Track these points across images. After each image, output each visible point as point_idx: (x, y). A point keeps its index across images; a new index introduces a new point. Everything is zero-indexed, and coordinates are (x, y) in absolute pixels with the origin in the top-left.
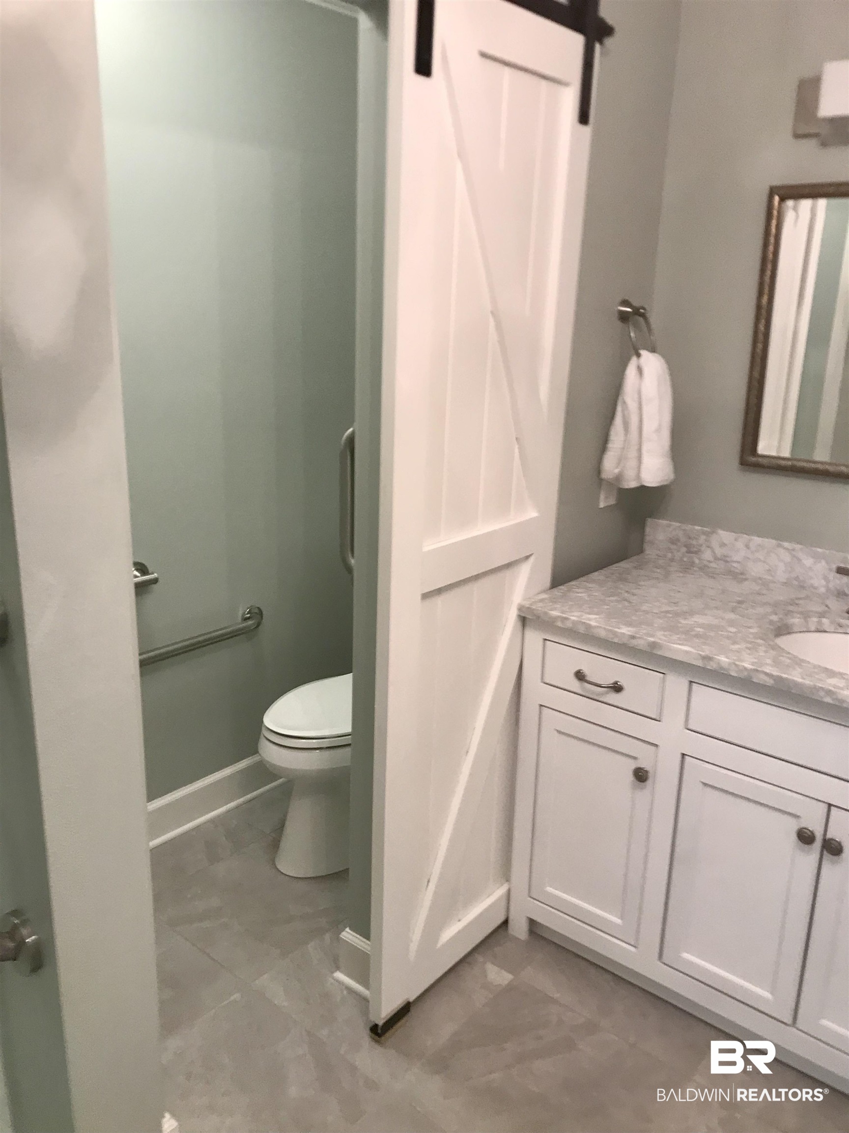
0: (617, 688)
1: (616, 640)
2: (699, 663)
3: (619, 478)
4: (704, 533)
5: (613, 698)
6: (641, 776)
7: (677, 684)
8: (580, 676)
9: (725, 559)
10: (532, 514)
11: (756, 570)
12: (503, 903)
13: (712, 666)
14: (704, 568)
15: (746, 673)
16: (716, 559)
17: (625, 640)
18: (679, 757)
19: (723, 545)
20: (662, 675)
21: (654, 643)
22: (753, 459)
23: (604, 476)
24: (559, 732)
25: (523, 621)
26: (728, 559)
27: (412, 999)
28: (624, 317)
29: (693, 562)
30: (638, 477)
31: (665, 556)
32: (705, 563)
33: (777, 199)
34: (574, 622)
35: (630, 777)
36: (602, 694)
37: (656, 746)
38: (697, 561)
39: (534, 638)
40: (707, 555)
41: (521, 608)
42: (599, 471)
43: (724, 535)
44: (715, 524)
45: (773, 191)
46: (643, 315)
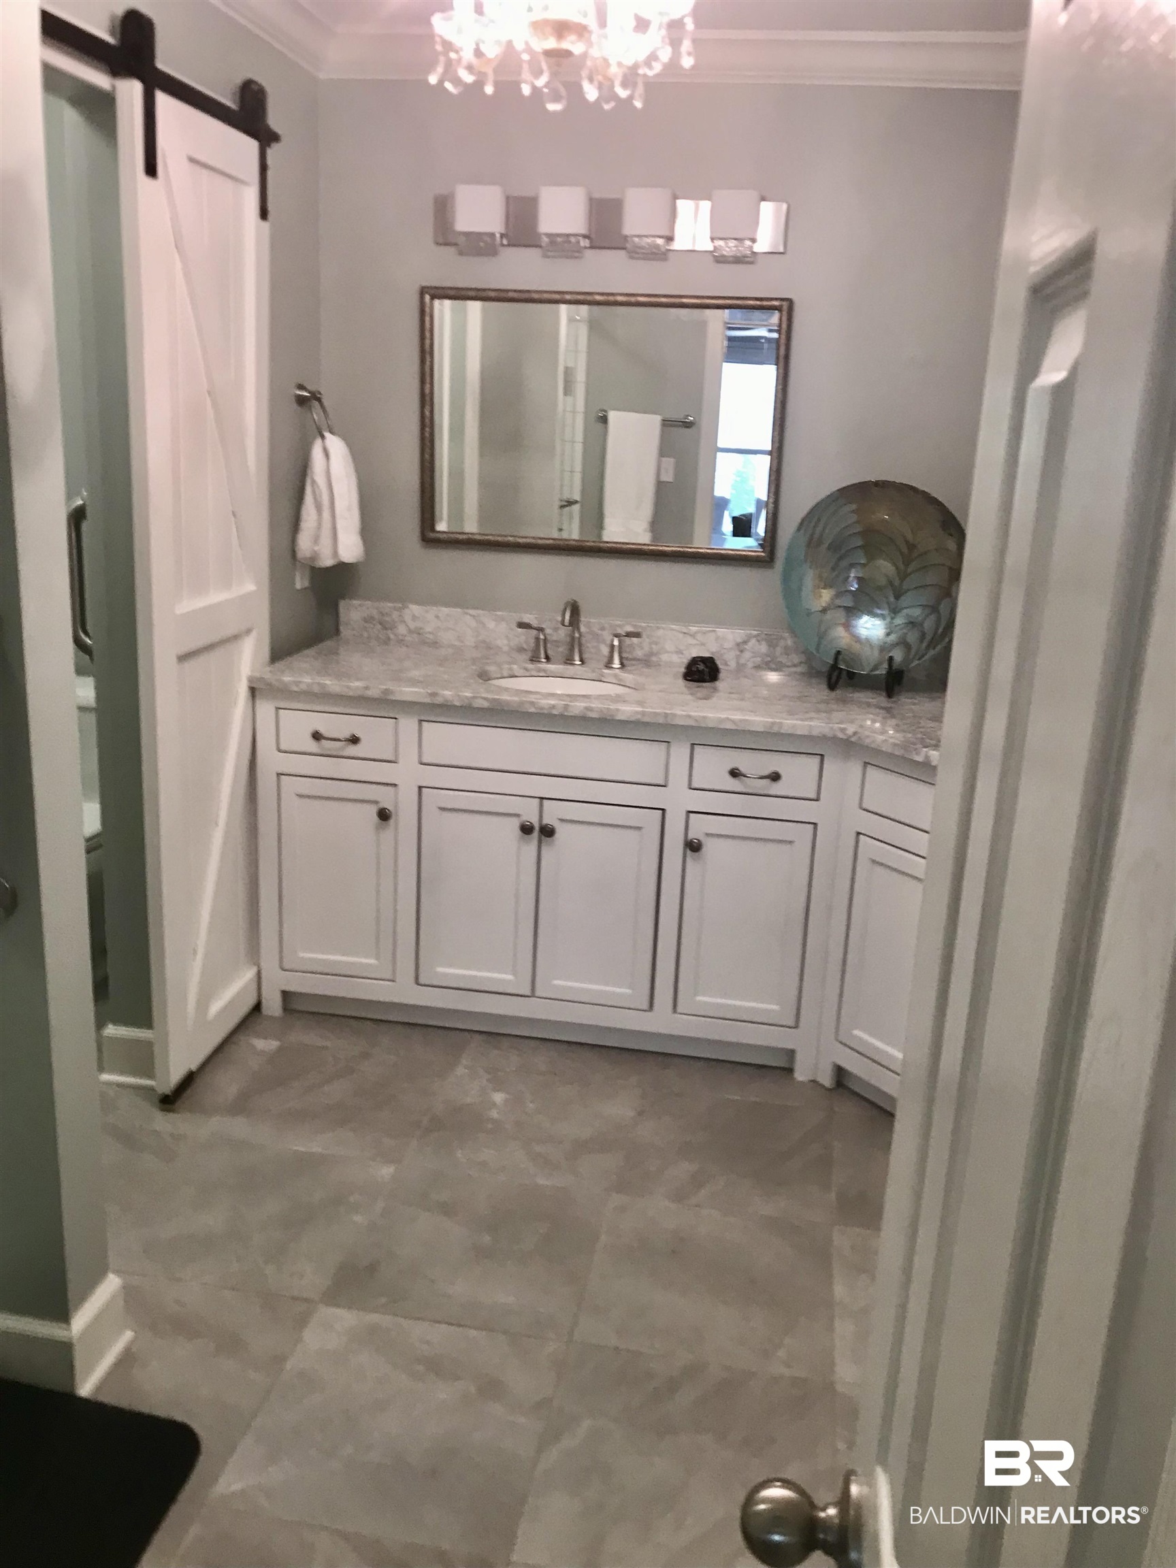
0: (354, 740)
1: (351, 694)
2: (428, 700)
3: (314, 558)
4: (395, 608)
5: (352, 750)
6: (384, 815)
7: (408, 725)
8: (317, 736)
9: (418, 632)
10: (250, 587)
11: (447, 637)
12: (255, 986)
13: (439, 700)
14: (401, 642)
15: (466, 701)
16: (410, 631)
17: (359, 693)
18: (416, 789)
19: (414, 618)
20: (394, 720)
21: (386, 689)
22: (432, 535)
23: (300, 555)
24: (301, 796)
25: (253, 691)
26: (421, 631)
27: (194, 1067)
28: (301, 401)
29: (389, 639)
30: (335, 553)
31: (362, 635)
32: (400, 637)
33: (427, 297)
34: (308, 685)
35: (375, 818)
36: (343, 748)
37: (395, 785)
38: (392, 636)
39: (265, 709)
40: (402, 630)
41: (250, 680)
42: (294, 553)
43: (415, 609)
44: (404, 599)
45: (423, 291)
46: (319, 400)
